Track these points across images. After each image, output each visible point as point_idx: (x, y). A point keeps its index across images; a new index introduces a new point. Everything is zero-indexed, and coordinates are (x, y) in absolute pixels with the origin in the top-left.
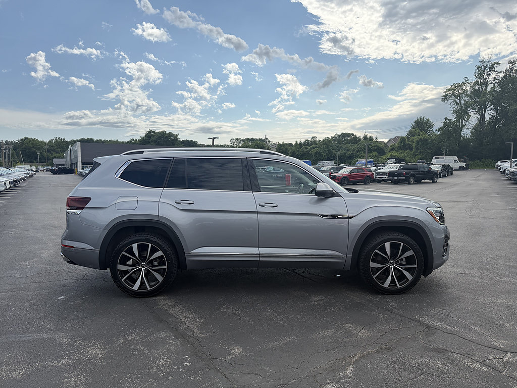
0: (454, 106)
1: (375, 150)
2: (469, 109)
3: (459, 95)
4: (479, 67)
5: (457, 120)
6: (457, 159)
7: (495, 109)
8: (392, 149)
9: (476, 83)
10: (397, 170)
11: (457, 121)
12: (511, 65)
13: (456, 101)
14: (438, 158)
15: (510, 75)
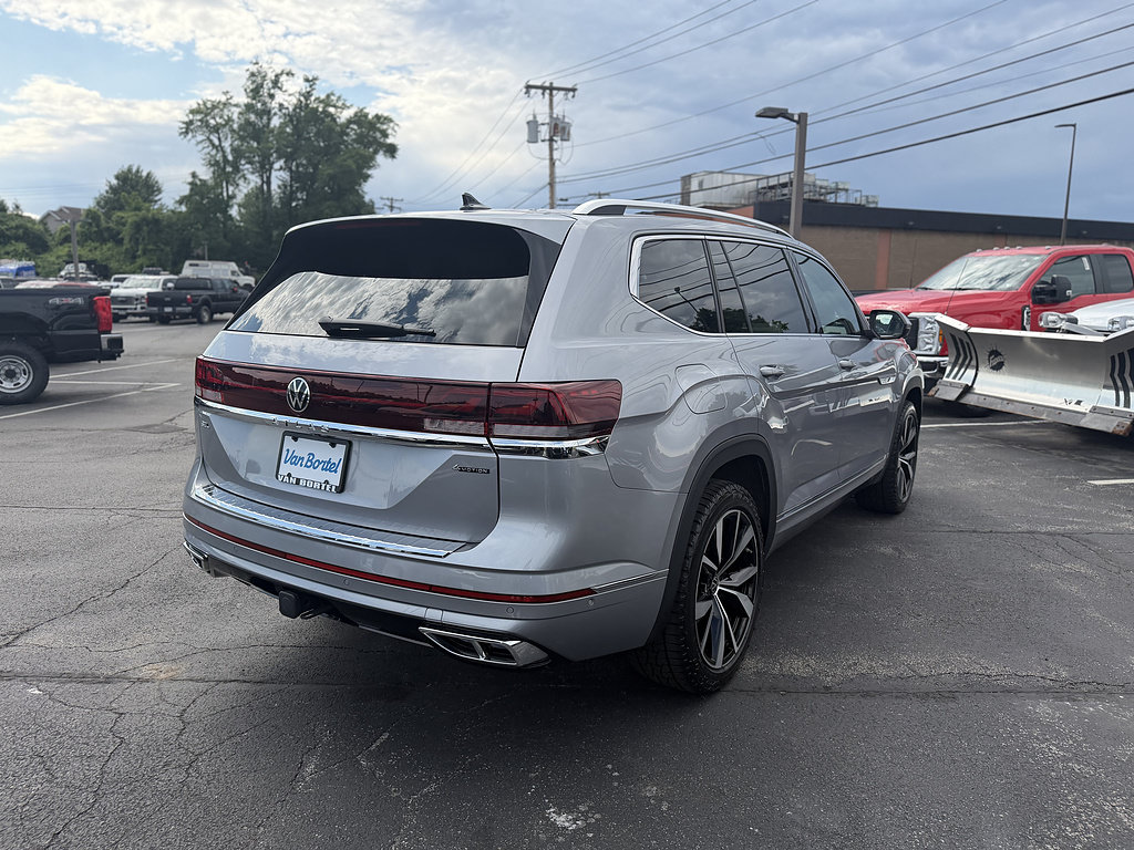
0: (207, 150)
1: (18, 239)
2: (243, 162)
3: (216, 129)
4: (253, 74)
5: (216, 184)
6: (236, 268)
7: (287, 168)
8: (67, 239)
9: (249, 107)
10: (159, 290)
11: (218, 185)
12: (308, 84)
13: (211, 141)
14: (197, 265)
15: (307, 105)
